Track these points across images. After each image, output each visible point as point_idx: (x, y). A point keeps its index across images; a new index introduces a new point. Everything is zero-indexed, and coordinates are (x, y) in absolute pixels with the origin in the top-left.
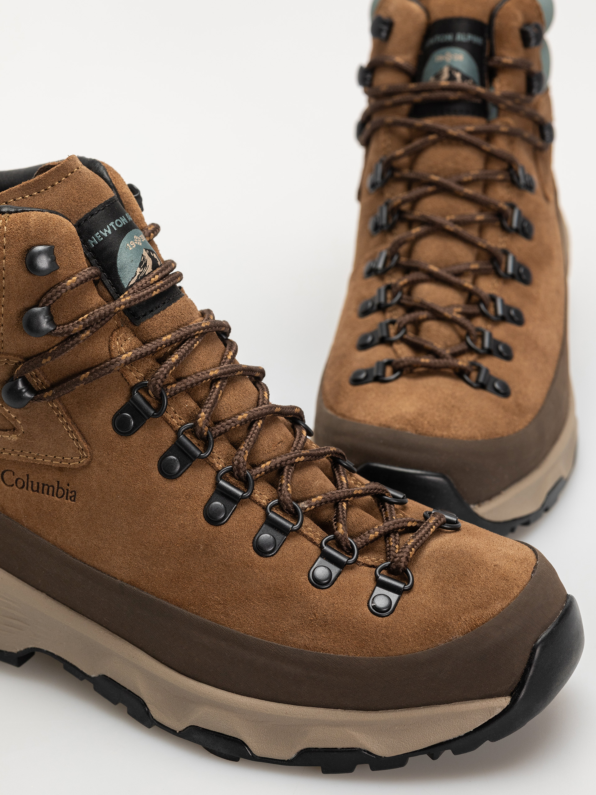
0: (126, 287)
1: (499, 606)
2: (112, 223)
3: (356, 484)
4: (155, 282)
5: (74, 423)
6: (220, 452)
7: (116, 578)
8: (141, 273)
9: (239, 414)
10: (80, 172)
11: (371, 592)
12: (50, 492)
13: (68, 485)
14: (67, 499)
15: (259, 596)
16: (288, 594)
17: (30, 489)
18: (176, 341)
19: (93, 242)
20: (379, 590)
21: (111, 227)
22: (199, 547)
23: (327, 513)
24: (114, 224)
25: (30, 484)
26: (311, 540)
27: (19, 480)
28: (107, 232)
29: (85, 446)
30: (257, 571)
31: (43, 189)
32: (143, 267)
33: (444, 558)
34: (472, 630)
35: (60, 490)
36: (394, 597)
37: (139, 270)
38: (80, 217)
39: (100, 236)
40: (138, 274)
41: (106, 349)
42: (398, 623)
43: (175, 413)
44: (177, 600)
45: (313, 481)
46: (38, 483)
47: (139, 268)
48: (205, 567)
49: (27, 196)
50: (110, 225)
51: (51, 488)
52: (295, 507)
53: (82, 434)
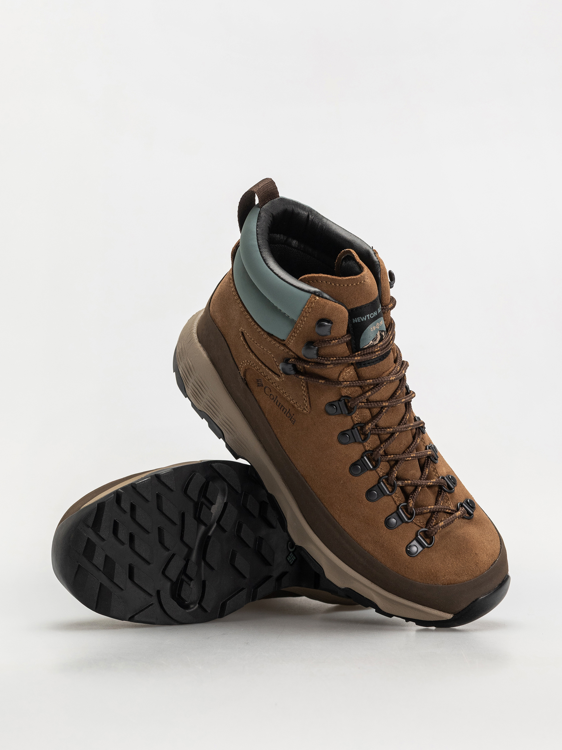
0: (361, 348)
1: (466, 578)
2: (369, 315)
3: (433, 471)
4: (377, 351)
5: (308, 393)
6: (371, 441)
7: (297, 469)
8: (371, 343)
9: (389, 428)
10: (364, 284)
11: (411, 541)
12: (284, 412)
13: (294, 415)
14: (290, 420)
15: (358, 518)
16: (372, 524)
17: (275, 402)
18: (373, 384)
19: (355, 320)
20: (415, 542)
21: (367, 317)
22: (341, 481)
23: (410, 489)
24: (369, 316)
25: (276, 401)
26: (395, 502)
27: (272, 395)
28: (364, 319)
29: (309, 406)
30: (362, 506)
31: (342, 284)
32: (374, 341)
33: (454, 538)
34: (447, 585)
35: (289, 414)
36: (420, 549)
37: (371, 342)
38: (353, 307)
39: (359, 320)
40: (370, 344)
41: (337, 375)
42: (416, 563)
43: (358, 415)
44: (320, 496)
45: (411, 471)
46: (280, 403)
47: (372, 341)
48: (339, 491)
49: (333, 284)
50: (367, 316)
51: (285, 410)
52: (394, 483)
53: (310, 400)
